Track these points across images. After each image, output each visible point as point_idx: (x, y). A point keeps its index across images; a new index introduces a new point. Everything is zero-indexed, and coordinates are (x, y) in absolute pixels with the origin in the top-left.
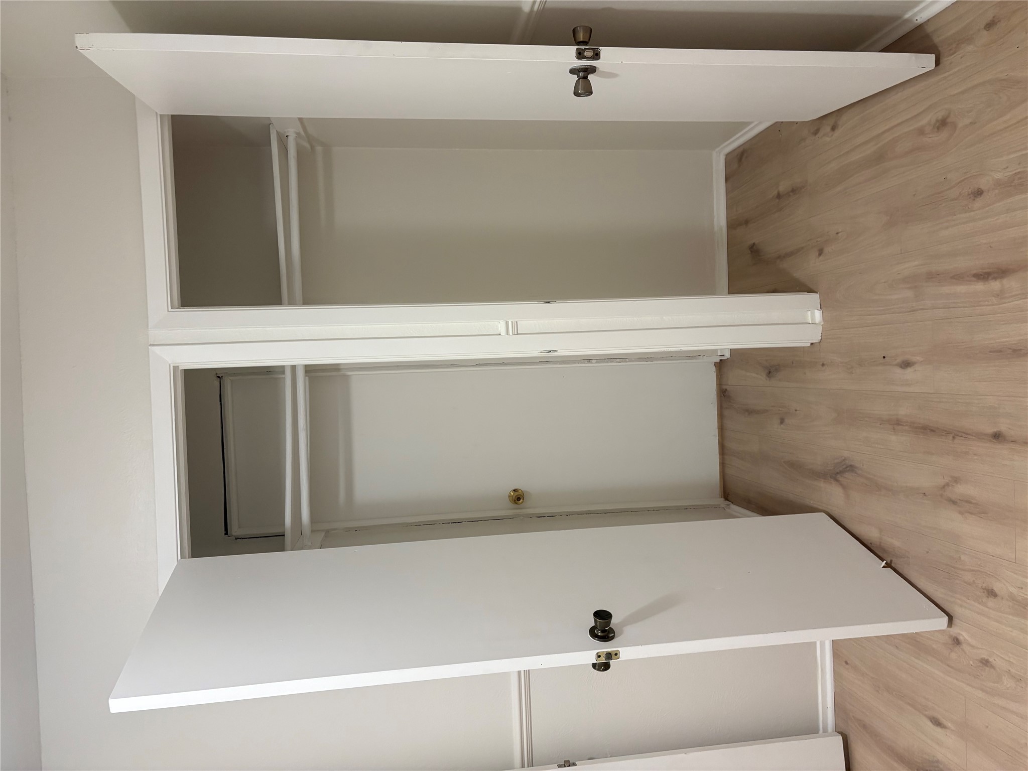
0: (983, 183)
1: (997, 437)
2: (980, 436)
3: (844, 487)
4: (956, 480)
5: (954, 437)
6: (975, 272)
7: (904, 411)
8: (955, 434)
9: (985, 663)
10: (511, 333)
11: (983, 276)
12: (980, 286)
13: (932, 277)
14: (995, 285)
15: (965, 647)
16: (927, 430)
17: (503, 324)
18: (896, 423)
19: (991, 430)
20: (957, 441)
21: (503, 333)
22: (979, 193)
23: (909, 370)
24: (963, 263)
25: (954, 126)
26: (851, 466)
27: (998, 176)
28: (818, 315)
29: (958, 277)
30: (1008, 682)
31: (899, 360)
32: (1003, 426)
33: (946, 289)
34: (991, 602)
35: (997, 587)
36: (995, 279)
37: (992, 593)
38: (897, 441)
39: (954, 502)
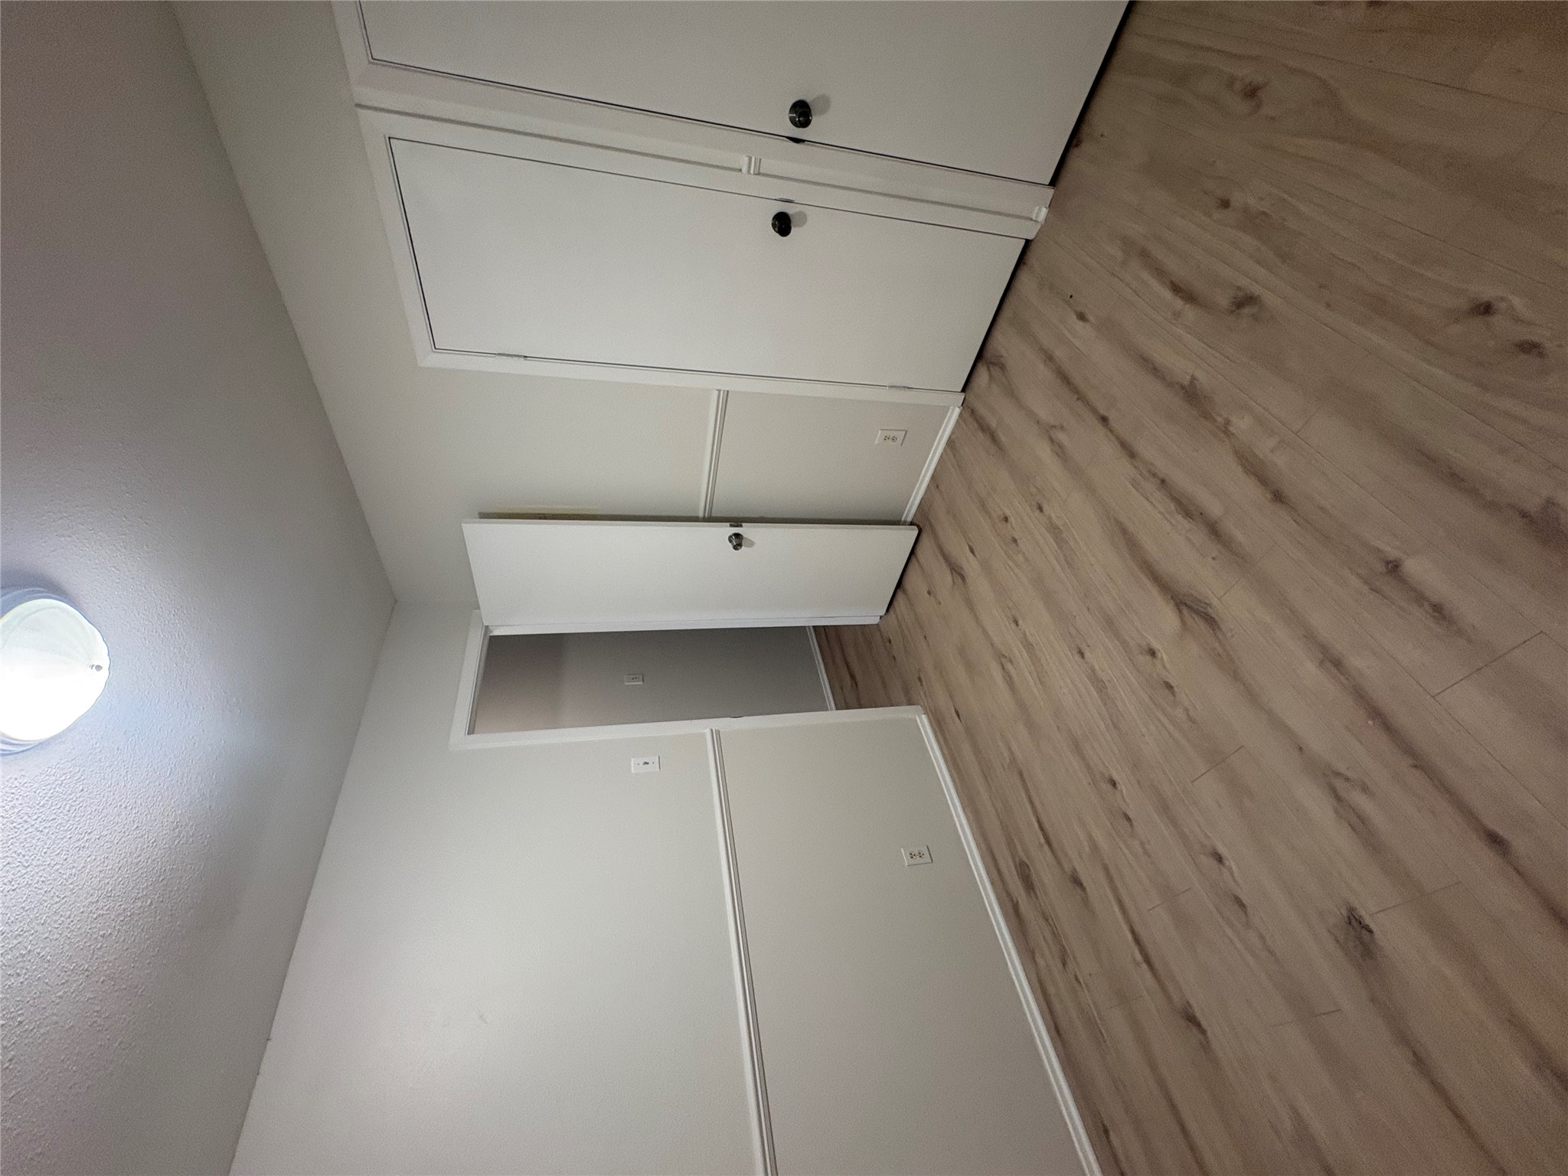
0: (1237, 198)
1: (1104, 420)
2: (1094, 411)
3: (991, 376)
4: (1062, 428)
5: (1078, 399)
6: (1174, 279)
7: (1059, 353)
8: (1081, 397)
9: (1015, 540)
10: (752, 172)
11: (1176, 289)
12: (1167, 294)
13: (1144, 254)
14: (1179, 303)
15: (1009, 526)
16: (1065, 378)
17: (746, 159)
18: (1049, 358)
19: (1103, 412)
20: (1079, 403)
21: (745, 170)
22: (1225, 204)
23: (1081, 323)
24: (1172, 264)
25: (1258, 106)
26: (1003, 364)
27: (1251, 201)
28: (1044, 211)
29: (1160, 272)
30: (1020, 558)
31: (1079, 309)
32: (1112, 416)
33: (1146, 276)
34: (1037, 512)
35: (1045, 507)
36: (1182, 298)
37: (1041, 509)
38: (1044, 372)
39: (1052, 440)
